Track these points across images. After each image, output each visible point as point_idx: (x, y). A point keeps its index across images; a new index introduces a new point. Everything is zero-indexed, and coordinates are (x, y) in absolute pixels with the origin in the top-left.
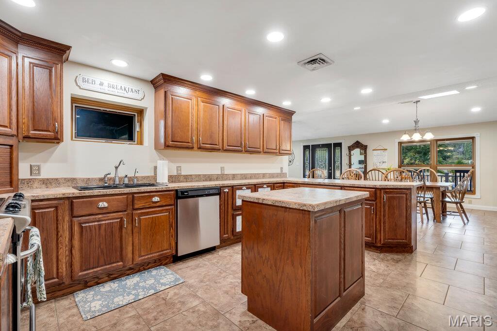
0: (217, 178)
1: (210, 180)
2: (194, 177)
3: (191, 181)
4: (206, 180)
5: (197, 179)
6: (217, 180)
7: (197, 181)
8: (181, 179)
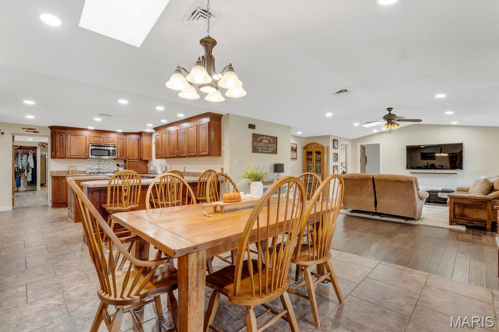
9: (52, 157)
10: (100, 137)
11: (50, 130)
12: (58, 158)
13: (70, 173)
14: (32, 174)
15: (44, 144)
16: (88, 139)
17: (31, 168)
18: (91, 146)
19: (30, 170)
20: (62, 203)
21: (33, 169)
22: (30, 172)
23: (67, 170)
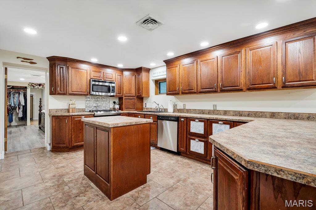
0: (209, 113)
1: (203, 113)
2: (192, 110)
3: (190, 113)
4: (200, 113)
5: (194, 112)
6: (209, 114)
7: (194, 113)
8: (185, 111)
9: (52, 93)
10: (100, 72)
11: (48, 63)
12: (59, 94)
13: (71, 111)
14: (23, 111)
15: (33, 85)
16: (89, 73)
17: (22, 105)
18: (93, 81)
19: (21, 107)
20: (64, 148)
21: (23, 106)
22: (21, 109)
23: (67, 108)
